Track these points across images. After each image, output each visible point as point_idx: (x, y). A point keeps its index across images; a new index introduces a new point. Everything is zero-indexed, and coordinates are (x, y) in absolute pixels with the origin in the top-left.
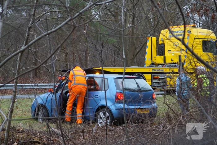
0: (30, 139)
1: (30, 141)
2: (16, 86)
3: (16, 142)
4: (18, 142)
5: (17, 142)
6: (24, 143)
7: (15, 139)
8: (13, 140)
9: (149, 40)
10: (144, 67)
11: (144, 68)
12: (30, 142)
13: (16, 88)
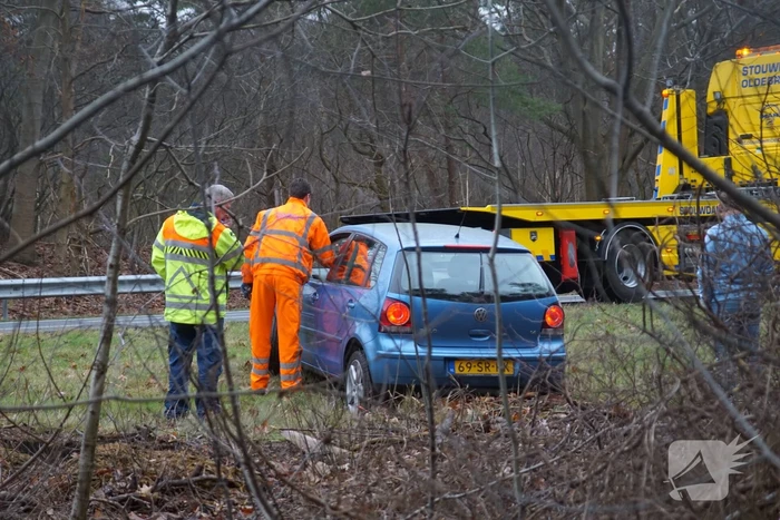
0: (198, 474)
1: (198, 478)
2: (114, 281)
3: (148, 485)
4: (154, 483)
5: (151, 482)
6: (175, 485)
7: (143, 473)
8: (134, 478)
9: (671, 101)
10: (653, 200)
11: (653, 204)
12: (198, 481)
13: (114, 290)
